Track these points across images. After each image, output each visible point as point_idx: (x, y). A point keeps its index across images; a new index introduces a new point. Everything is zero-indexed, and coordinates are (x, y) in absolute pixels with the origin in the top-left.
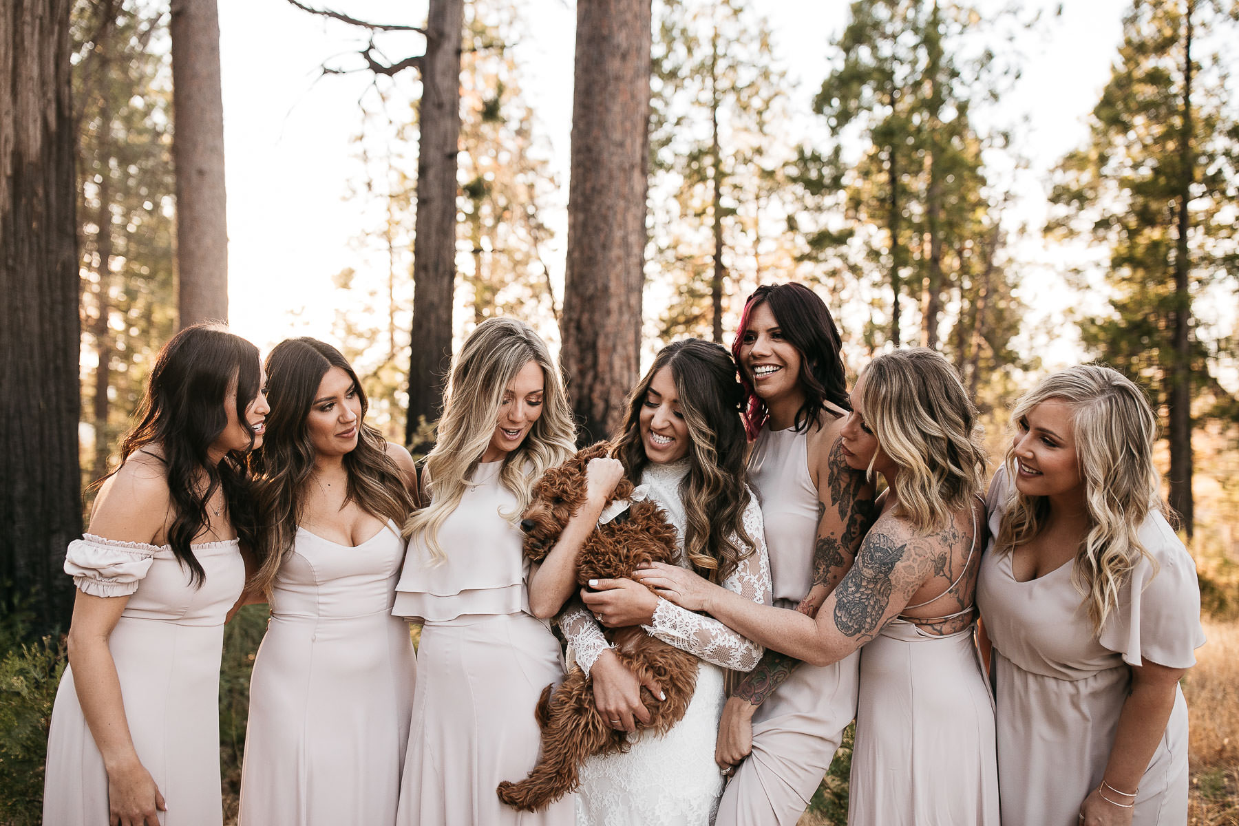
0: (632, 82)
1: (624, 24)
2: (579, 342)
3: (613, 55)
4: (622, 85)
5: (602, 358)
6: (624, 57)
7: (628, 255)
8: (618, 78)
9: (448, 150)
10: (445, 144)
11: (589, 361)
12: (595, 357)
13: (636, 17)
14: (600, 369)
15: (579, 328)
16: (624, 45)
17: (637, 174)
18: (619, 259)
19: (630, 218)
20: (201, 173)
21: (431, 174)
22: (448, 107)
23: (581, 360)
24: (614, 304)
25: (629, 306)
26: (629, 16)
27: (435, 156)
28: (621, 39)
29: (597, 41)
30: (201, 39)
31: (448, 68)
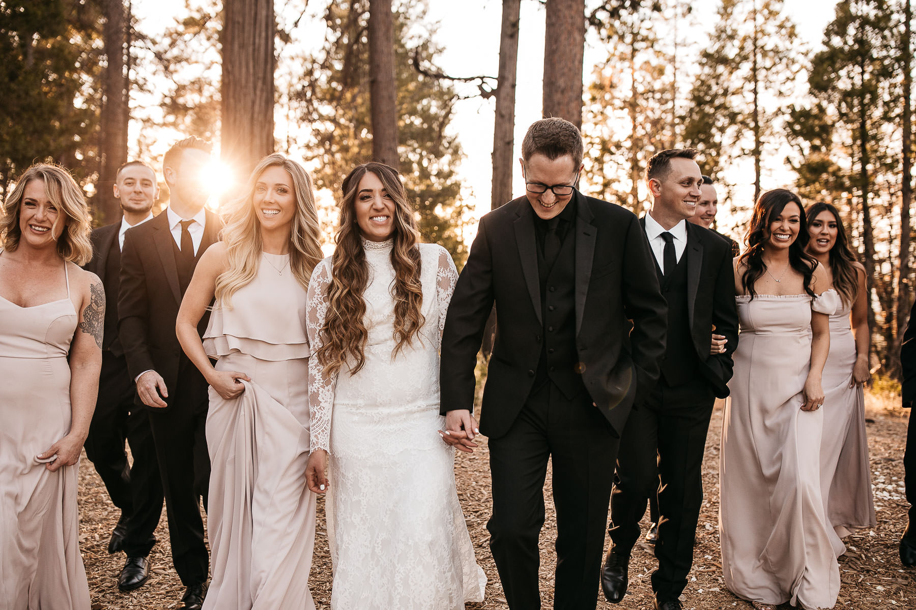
0: (568, 104)
1: (563, 74)
3: (556, 91)
4: (561, 107)
6: (563, 92)
8: (559, 104)
9: (507, 140)
10: (505, 136)
13: (570, 70)
16: (563, 85)
21: (498, 154)
22: (507, 117)
26: (566, 70)
27: (500, 144)
28: (561, 82)
29: (550, 84)
30: (384, 93)
31: (508, 95)
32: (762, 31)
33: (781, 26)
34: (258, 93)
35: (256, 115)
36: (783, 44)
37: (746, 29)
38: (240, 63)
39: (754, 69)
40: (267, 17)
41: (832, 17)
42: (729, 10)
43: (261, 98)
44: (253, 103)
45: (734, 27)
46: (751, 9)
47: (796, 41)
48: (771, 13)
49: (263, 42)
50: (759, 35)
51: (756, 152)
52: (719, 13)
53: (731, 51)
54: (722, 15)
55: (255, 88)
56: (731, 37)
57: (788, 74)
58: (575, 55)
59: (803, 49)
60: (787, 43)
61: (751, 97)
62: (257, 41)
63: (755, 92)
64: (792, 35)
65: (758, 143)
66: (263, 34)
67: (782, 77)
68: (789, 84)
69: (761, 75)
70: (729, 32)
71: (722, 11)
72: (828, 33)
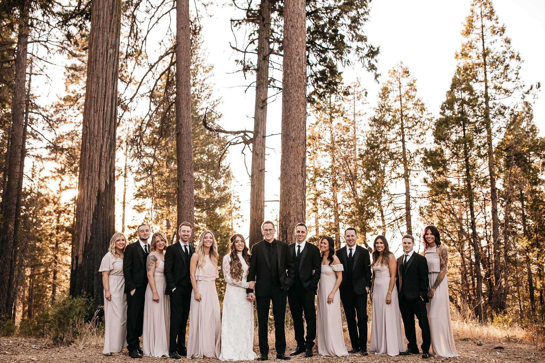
0: (297, 147)
1: (294, 130)
2: (282, 231)
3: (290, 140)
5: (289, 236)
6: (294, 140)
7: (297, 202)
8: (292, 147)
9: (260, 169)
10: (259, 167)
11: (285, 237)
12: (287, 236)
13: (298, 127)
14: (288, 239)
15: (282, 226)
16: (294, 136)
17: (300, 176)
18: (294, 204)
19: (297, 191)
20: (184, 181)
21: (254, 177)
22: (261, 155)
23: (283, 237)
24: (292, 218)
25: (298, 219)
26: (295, 128)
27: (256, 171)
28: (293, 135)
29: (286, 136)
30: (185, 141)
31: (260, 142)
32: (406, 107)
33: (416, 104)
34: (105, 140)
35: (103, 154)
36: (418, 115)
37: (396, 106)
38: (94, 122)
39: (402, 128)
40: (113, 94)
41: (445, 99)
42: (386, 95)
43: (107, 143)
44: (102, 146)
45: (389, 104)
46: (399, 94)
47: (425, 113)
48: (409, 97)
49: (109, 109)
50: (403, 109)
51: (406, 176)
52: (380, 97)
53: (388, 118)
54: (382, 98)
55: (103, 137)
56: (389, 110)
57: (421, 131)
58: (301, 119)
59: (429, 117)
60: (420, 114)
61: (401, 144)
62: (105, 108)
63: (403, 141)
64: (422, 109)
65: (407, 170)
66: (110, 104)
67: (418, 133)
68: (422, 137)
69: (406, 131)
70: (387, 107)
71: (382, 95)
72: (442, 108)
